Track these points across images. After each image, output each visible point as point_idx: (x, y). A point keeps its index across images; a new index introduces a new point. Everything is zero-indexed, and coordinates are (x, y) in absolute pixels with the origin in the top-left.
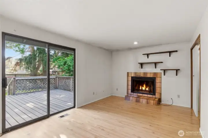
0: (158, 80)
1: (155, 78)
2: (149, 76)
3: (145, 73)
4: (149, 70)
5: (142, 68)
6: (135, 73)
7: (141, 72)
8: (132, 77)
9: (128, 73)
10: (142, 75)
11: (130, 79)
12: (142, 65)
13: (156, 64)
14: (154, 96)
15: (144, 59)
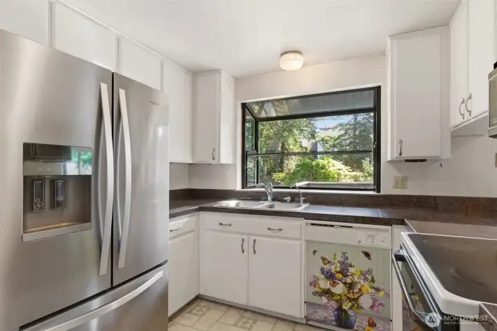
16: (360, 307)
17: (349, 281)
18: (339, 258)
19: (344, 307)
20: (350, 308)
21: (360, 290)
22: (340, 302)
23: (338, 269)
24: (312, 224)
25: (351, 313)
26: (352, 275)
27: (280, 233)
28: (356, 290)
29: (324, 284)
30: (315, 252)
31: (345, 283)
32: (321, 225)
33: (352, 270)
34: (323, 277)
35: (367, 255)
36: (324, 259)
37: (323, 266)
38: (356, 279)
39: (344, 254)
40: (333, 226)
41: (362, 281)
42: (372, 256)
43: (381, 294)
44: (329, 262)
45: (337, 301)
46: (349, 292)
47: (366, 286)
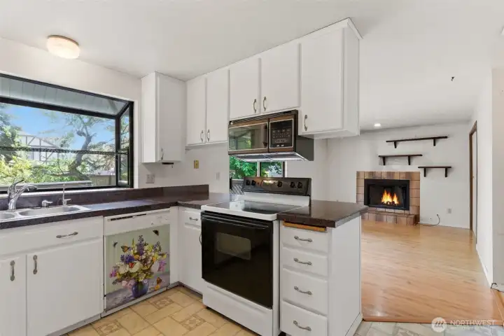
0: (413, 186)
1: (408, 181)
2: (397, 177)
3: (389, 173)
4: (398, 169)
5: (384, 164)
6: (372, 173)
7: (383, 171)
8: (366, 180)
9: (358, 174)
10: (385, 177)
11: (362, 183)
12: (384, 159)
13: (410, 157)
14: (407, 212)
15: (389, 150)
16: (152, 273)
17: (144, 257)
18: (137, 242)
19: (140, 280)
20: (145, 278)
21: (152, 261)
22: (136, 279)
23: (136, 252)
24: (112, 220)
25: (145, 282)
26: (146, 251)
27: (75, 238)
28: (149, 262)
29: (124, 269)
30: (115, 244)
31: (141, 261)
32: (120, 218)
33: (146, 248)
34: (123, 263)
35: (156, 232)
36: (123, 248)
37: (123, 253)
38: (149, 254)
39: (140, 237)
40: (131, 217)
41: (153, 254)
42: (160, 232)
43: (165, 256)
44: (128, 248)
45: (135, 278)
46: (144, 266)
47: (156, 255)
